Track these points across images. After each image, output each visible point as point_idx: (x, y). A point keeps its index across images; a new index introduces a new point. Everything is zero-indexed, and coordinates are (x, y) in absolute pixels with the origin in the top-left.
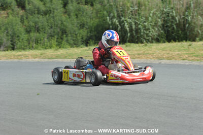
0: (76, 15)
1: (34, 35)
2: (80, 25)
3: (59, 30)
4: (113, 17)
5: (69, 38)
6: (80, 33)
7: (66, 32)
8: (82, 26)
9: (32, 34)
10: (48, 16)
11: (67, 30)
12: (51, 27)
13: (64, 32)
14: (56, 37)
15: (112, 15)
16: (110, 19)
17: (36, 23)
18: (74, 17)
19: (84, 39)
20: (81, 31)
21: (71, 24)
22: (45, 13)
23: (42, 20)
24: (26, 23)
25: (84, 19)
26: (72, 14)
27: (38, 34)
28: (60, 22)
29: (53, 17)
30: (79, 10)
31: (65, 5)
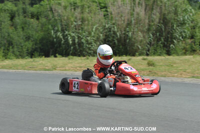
0: (23, 28)
2: (26, 38)
3: (5, 42)
4: (58, 31)
5: (15, 49)
6: (26, 45)
7: (12, 44)
8: (28, 38)
11: (14, 42)
13: (10, 43)
14: (3, 48)
15: (56, 28)
16: (54, 33)
18: (20, 30)
19: (30, 51)
20: (27, 43)
21: (17, 36)
25: (29, 31)
26: (18, 27)
28: (7, 34)
29: (1, 29)
30: (25, 23)
31: (12, 18)
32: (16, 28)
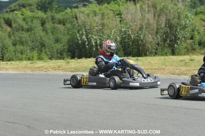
0: (52, 32)
1: (19, 47)
2: (55, 40)
3: (38, 44)
4: (83, 34)
5: (47, 50)
6: (56, 47)
7: (44, 46)
8: (57, 41)
9: (17, 47)
10: (30, 32)
11: (45, 43)
12: (33, 42)
13: (43, 45)
14: (36, 49)
15: (81, 33)
16: (79, 36)
17: (21, 38)
18: (50, 34)
19: (59, 51)
21: (49, 39)
22: (28, 30)
23: (25, 35)
24: (12, 37)
25: (58, 35)
26: (49, 31)
27: (22, 47)
28: (39, 38)
29: (34, 34)
30: (54, 28)
31: (43, 24)
32: (46, 32)
